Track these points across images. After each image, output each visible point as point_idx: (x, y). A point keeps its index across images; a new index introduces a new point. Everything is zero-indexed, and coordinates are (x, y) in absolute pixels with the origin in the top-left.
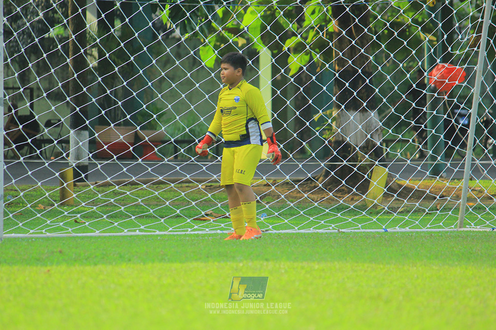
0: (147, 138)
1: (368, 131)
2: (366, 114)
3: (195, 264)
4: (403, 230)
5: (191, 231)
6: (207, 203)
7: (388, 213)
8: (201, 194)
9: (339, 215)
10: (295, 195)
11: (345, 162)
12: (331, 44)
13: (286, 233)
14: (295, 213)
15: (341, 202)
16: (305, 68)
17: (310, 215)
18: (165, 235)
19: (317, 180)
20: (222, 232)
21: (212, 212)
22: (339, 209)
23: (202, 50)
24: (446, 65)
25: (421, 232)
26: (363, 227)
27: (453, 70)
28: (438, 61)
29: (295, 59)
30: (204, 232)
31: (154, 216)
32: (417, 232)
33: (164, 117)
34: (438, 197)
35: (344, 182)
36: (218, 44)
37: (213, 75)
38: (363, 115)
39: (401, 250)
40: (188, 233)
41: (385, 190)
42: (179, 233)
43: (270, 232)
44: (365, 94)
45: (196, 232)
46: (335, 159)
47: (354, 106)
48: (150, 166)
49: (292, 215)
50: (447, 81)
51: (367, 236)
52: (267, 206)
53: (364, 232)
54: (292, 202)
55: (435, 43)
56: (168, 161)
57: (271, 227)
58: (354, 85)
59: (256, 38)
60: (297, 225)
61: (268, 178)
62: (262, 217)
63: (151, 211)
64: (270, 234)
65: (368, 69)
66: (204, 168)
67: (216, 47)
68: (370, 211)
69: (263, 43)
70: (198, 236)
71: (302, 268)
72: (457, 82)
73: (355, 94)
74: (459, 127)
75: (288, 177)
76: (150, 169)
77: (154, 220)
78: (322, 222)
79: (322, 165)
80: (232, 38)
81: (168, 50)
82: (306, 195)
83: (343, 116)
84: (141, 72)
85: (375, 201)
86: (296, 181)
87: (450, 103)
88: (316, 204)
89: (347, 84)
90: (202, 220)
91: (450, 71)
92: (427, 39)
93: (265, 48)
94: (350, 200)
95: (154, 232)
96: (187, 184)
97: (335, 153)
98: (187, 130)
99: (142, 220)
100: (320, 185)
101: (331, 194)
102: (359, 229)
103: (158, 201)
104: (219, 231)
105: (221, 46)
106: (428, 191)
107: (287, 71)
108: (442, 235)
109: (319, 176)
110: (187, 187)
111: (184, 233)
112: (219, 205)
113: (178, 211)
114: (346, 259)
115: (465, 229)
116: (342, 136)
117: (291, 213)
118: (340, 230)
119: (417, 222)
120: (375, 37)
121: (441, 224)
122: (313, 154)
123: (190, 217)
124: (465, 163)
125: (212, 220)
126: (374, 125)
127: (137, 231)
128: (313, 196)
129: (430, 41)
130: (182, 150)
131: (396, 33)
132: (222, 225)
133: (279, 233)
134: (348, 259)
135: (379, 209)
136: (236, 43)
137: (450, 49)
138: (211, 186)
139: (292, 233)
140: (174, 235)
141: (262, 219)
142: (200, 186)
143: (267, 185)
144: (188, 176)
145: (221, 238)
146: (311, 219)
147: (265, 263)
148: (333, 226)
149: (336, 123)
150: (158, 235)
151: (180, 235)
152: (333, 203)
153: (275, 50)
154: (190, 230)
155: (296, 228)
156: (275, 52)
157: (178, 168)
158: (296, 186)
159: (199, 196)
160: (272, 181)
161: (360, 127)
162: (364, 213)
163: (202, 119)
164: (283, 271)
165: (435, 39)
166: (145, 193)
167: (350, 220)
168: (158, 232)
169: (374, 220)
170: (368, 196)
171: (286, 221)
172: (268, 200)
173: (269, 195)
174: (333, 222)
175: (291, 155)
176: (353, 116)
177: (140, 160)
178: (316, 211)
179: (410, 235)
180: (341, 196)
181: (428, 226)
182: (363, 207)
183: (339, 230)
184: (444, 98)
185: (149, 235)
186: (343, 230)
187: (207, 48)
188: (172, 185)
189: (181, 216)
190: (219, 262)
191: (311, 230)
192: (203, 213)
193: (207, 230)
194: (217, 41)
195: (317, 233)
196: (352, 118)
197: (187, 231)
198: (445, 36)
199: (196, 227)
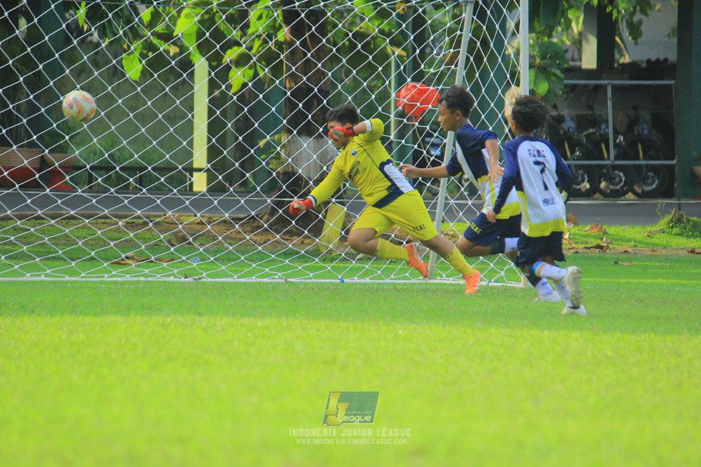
0: (57, 164)
1: (323, 161)
2: (321, 141)
3: (113, 318)
4: (362, 281)
5: (108, 277)
6: (129, 244)
7: (345, 259)
8: (120, 233)
9: (287, 261)
10: (234, 235)
11: (295, 198)
12: (282, 56)
13: (223, 282)
14: (235, 257)
15: (290, 246)
16: (250, 84)
17: (251, 260)
18: (76, 281)
19: (261, 219)
20: (145, 279)
21: (133, 254)
22: (288, 254)
23: (125, 59)
24: (418, 86)
25: (383, 284)
26: (315, 277)
27: (425, 91)
28: (409, 80)
29: (239, 73)
30: (124, 279)
31: (62, 258)
32: (379, 283)
33: (78, 139)
34: (404, 243)
35: (293, 222)
36: (145, 52)
37: (139, 89)
38: (318, 142)
39: (361, 305)
40: (104, 279)
41: (343, 233)
42: (93, 279)
43: (204, 280)
44: (321, 117)
45: (114, 279)
46: (284, 195)
47: (308, 131)
48: (60, 197)
49: (230, 260)
50: (418, 104)
51: (320, 287)
52: (201, 249)
53: (316, 283)
54: (231, 245)
55: (406, 58)
56: (82, 192)
57: (205, 274)
58: (308, 106)
59: (192, 47)
60: (236, 272)
61: (203, 214)
62: (194, 262)
63: (60, 252)
64: (204, 282)
65: (325, 86)
66: (126, 201)
67: (143, 56)
68: (323, 257)
69: (200, 53)
70: (116, 283)
71: (243, 325)
72: (430, 106)
73: (310, 116)
74: (431, 160)
75: (227, 215)
76: (59, 201)
77: (62, 263)
78: (267, 270)
79: (269, 201)
80: (163, 47)
81: (85, 57)
82: (248, 237)
83: (294, 142)
84: (51, 83)
85: (331, 246)
86: (237, 220)
87: (421, 131)
88: (260, 248)
89: (301, 105)
90: (121, 264)
91: (421, 92)
92: (396, 54)
93: (203, 59)
94: (299, 243)
95: (63, 277)
96: (104, 220)
97: (284, 187)
98: (106, 155)
99: (49, 262)
100: (266, 226)
101: (278, 236)
102: (311, 279)
103: (68, 241)
104: (142, 278)
105: (149, 54)
106: (393, 236)
107: (229, 87)
108: (408, 288)
109: (263, 213)
110: (104, 223)
111: (100, 279)
112: (143, 247)
113: (93, 253)
114: (295, 315)
115: (436, 281)
116: (292, 167)
117: (229, 259)
118: (288, 280)
119: (379, 272)
120: (334, 49)
121: (407, 274)
122: (258, 188)
123: (107, 260)
124: (437, 203)
125: (133, 265)
126: (331, 154)
127: (42, 276)
128: (255, 238)
129: (399, 56)
130: (100, 180)
131: (360, 46)
132: (146, 271)
133: (215, 282)
134: (297, 314)
135: (334, 254)
136: (167, 52)
137: (422, 66)
138: (133, 222)
139: (232, 282)
140: (87, 282)
141: (194, 264)
142: (120, 223)
143: (201, 223)
144: (106, 211)
145: (144, 287)
146: (254, 265)
147: (198, 318)
148: (279, 274)
149: (286, 151)
150: (67, 282)
151: (95, 282)
152: (279, 247)
153: (214, 61)
154: (106, 276)
155: (235, 276)
156: (214, 64)
157: (94, 201)
158: (237, 226)
159: (117, 235)
160: (206, 219)
161: (315, 156)
162: (317, 260)
163: (125, 142)
164: (219, 328)
165: (404, 54)
166: (52, 229)
167: (300, 268)
168: (67, 278)
169: (329, 268)
170: (321, 240)
171: (223, 267)
172: (202, 242)
173: (203, 236)
174: (279, 269)
175: (231, 189)
176: (306, 143)
177: (48, 190)
178: (259, 257)
179: (371, 287)
180: (289, 238)
181: (392, 276)
182: (316, 253)
183: (286, 280)
184: (414, 125)
185: (56, 281)
186: (291, 280)
187: (132, 56)
188: (87, 221)
189: (96, 259)
190: (142, 316)
191: (253, 279)
192: (123, 256)
193: (128, 276)
194: (144, 48)
195: (261, 282)
196: (305, 145)
197: (103, 277)
198: (418, 51)
199: (114, 273)
